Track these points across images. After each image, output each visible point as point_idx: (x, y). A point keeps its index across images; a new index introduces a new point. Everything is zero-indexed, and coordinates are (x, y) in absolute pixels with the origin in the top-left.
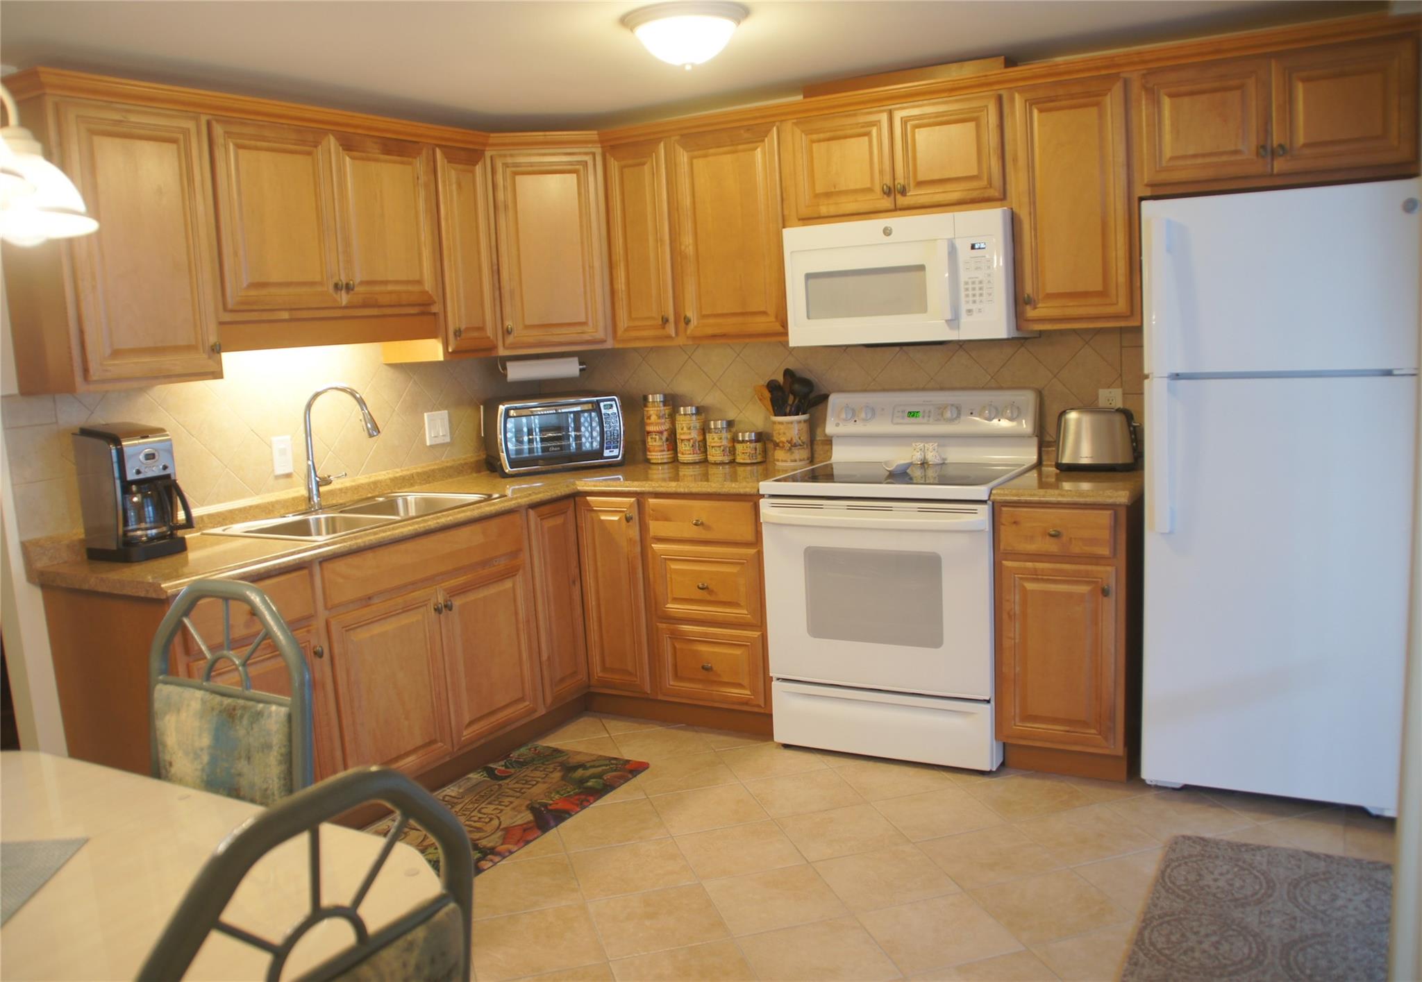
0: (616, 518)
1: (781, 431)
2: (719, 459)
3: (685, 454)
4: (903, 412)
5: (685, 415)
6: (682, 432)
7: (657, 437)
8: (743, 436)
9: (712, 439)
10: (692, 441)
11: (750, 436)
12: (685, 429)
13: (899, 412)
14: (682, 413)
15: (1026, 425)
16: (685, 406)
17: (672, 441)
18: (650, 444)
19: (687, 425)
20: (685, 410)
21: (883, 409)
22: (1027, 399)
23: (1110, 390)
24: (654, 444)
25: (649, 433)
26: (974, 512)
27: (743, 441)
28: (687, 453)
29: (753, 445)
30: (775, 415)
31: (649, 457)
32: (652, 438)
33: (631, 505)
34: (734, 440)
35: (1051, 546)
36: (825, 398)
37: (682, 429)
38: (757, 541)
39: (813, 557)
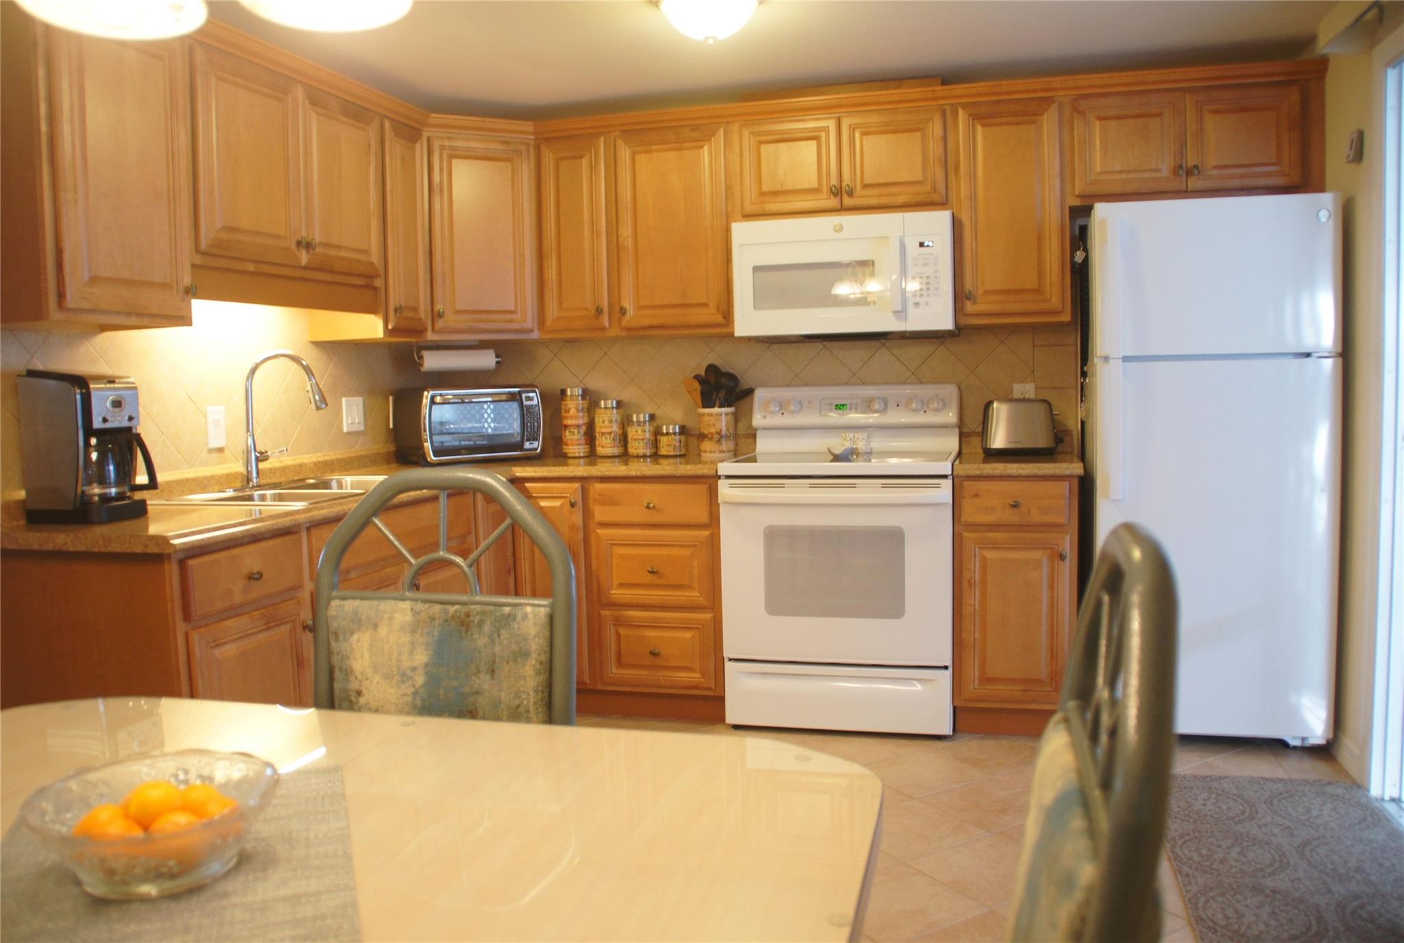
0: (557, 503)
1: (711, 423)
2: (641, 452)
3: (607, 447)
4: (830, 404)
5: (606, 408)
6: (603, 425)
7: (576, 431)
8: (667, 429)
9: (632, 432)
10: (613, 434)
11: (674, 429)
12: (606, 422)
13: (826, 404)
14: (603, 406)
15: (951, 417)
16: (606, 399)
17: (590, 436)
18: (568, 437)
19: (607, 421)
20: (605, 404)
21: (810, 402)
22: (951, 391)
23: (1023, 384)
24: (573, 437)
25: (566, 427)
26: (938, 486)
27: (667, 434)
28: (606, 446)
29: (677, 437)
30: (704, 407)
31: (566, 451)
32: (570, 432)
33: (576, 490)
34: (657, 433)
35: (1010, 517)
36: (749, 392)
37: (604, 422)
38: (713, 521)
39: (773, 535)
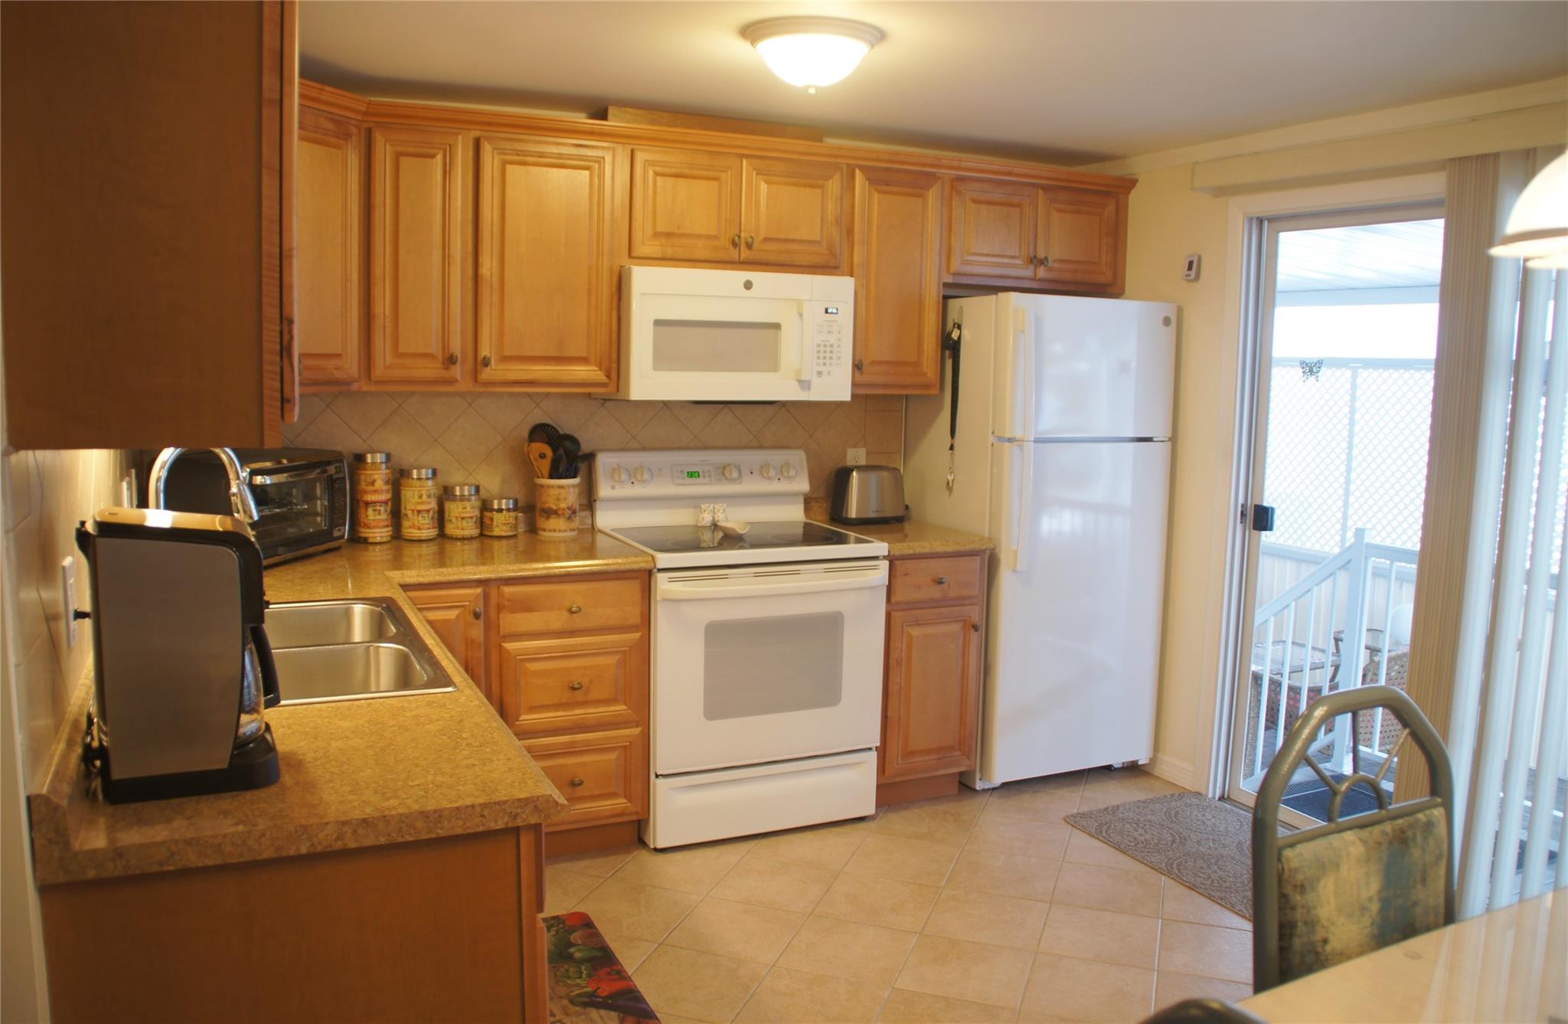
1: (561, 497)
2: (468, 533)
3: (423, 529)
4: (682, 472)
5: (419, 479)
6: (420, 500)
7: (382, 509)
8: (500, 504)
9: (453, 509)
10: (431, 512)
11: (507, 504)
12: (425, 497)
13: (677, 472)
14: (415, 477)
15: (803, 485)
16: (419, 468)
17: (396, 515)
18: (371, 518)
19: (419, 497)
20: (419, 473)
21: (660, 470)
22: (798, 457)
23: (855, 450)
24: (378, 517)
25: (367, 504)
26: (874, 568)
27: (500, 510)
28: (419, 526)
29: (512, 514)
31: (365, 535)
32: (374, 510)
33: (477, 596)
34: (485, 507)
35: (936, 592)
36: (590, 457)
37: (421, 497)
38: (646, 622)
39: (718, 634)
